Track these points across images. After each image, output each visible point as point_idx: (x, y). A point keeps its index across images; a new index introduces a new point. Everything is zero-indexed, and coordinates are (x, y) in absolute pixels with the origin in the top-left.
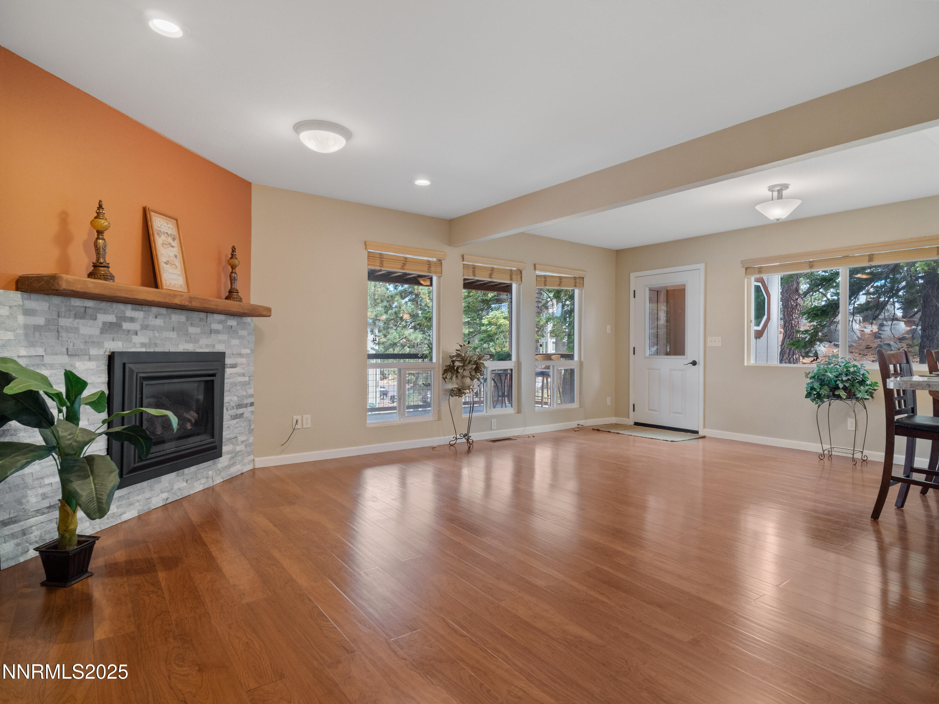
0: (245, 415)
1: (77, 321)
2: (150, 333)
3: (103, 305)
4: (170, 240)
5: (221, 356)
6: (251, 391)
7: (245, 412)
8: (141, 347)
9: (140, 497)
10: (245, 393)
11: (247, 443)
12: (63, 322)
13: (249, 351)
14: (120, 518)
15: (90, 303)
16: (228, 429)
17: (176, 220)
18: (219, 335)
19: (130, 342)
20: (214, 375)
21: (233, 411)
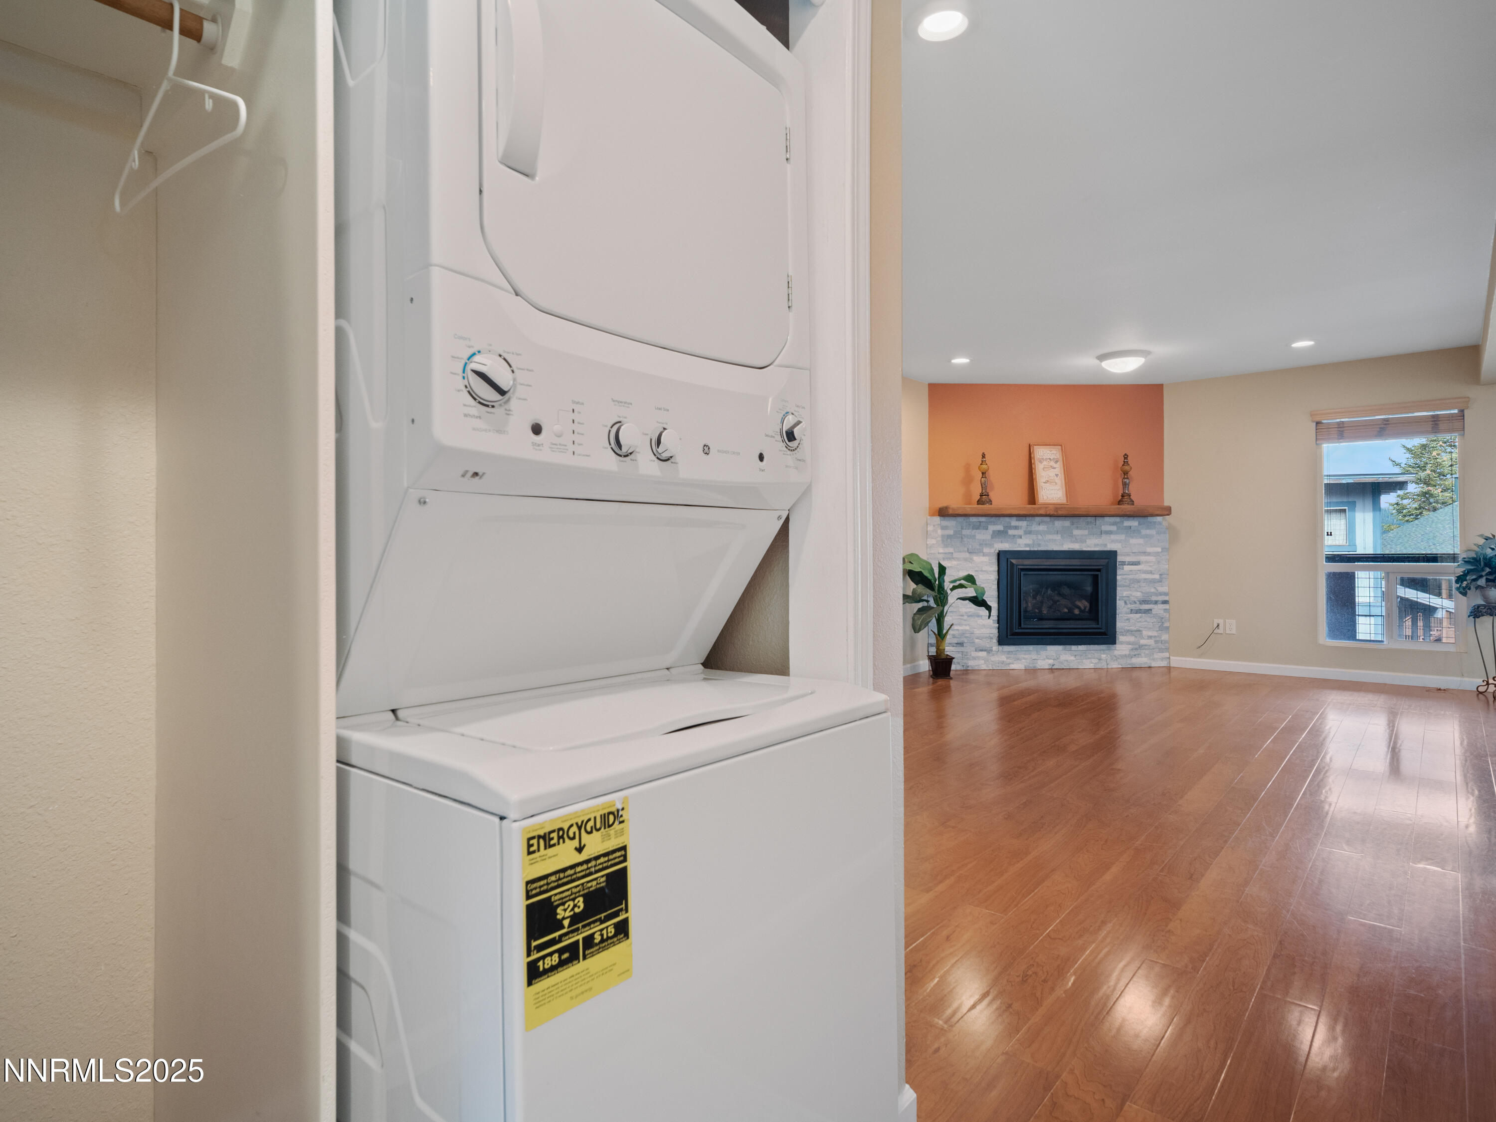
0: (1154, 612)
1: (975, 531)
2: (1034, 537)
3: (993, 519)
4: (1052, 463)
5: (1113, 554)
6: (1164, 589)
7: (1154, 609)
8: (1025, 547)
9: (1026, 656)
10: (1153, 590)
11: (1158, 639)
12: (965, 532)
13: (1159, 550)
14: (1009, 666)
15: (983, 519)
16: (1127, 622)
17: (1061, 446)
18: (1111, 535)
19: (1016, 543)
20: (1099, 570)
21: (1134, 605)
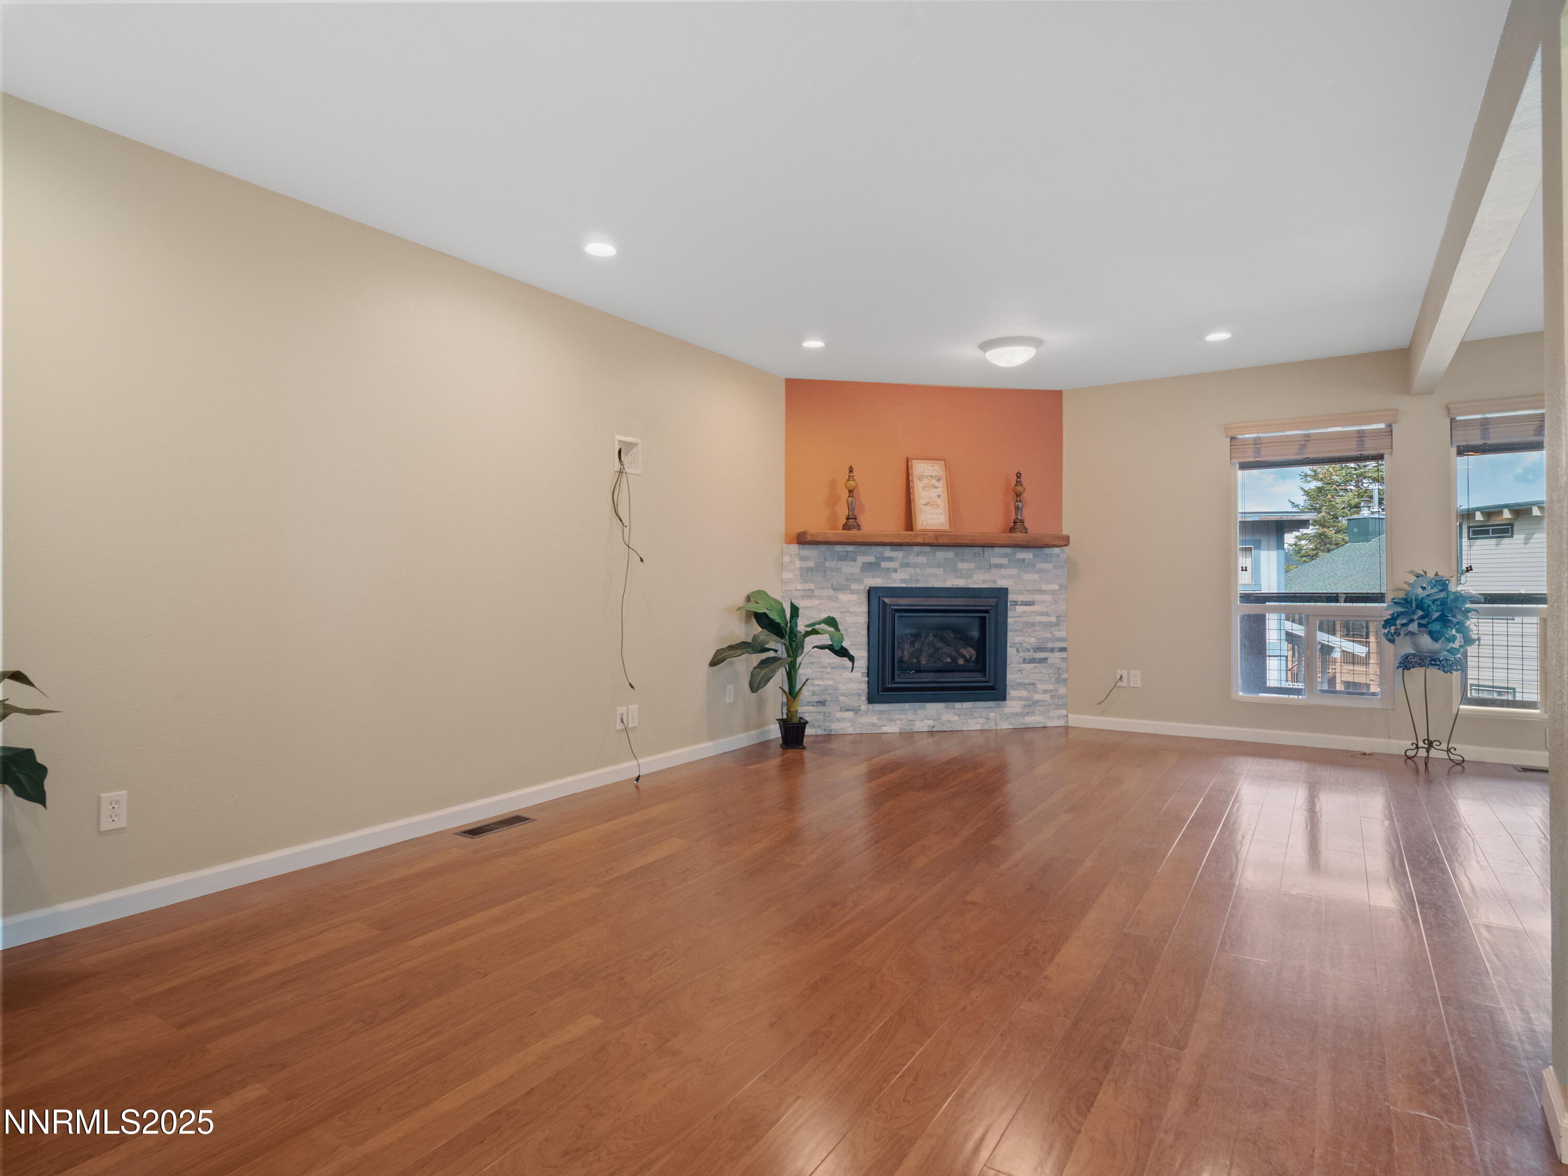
0: (1050, 661)
1: (840, 562)
2: (911, 570)
3: (863, 548)
4: (934, 482)
5: (1003, 592)
6: (1062, 634)
7: (1050, 657)
8: (901, 583)
9: (902, 717)
10: (1049, 635)
11: (1054, 693)
12: (829, 564)
13: (1056, 587)
14: (881, 729)
15: (850, 548)
16: (1020, 673)
17: (945, 460)
18: (1002, 570)
19: (890, 578)
20: (987, 612)
21: (1027, 653)
